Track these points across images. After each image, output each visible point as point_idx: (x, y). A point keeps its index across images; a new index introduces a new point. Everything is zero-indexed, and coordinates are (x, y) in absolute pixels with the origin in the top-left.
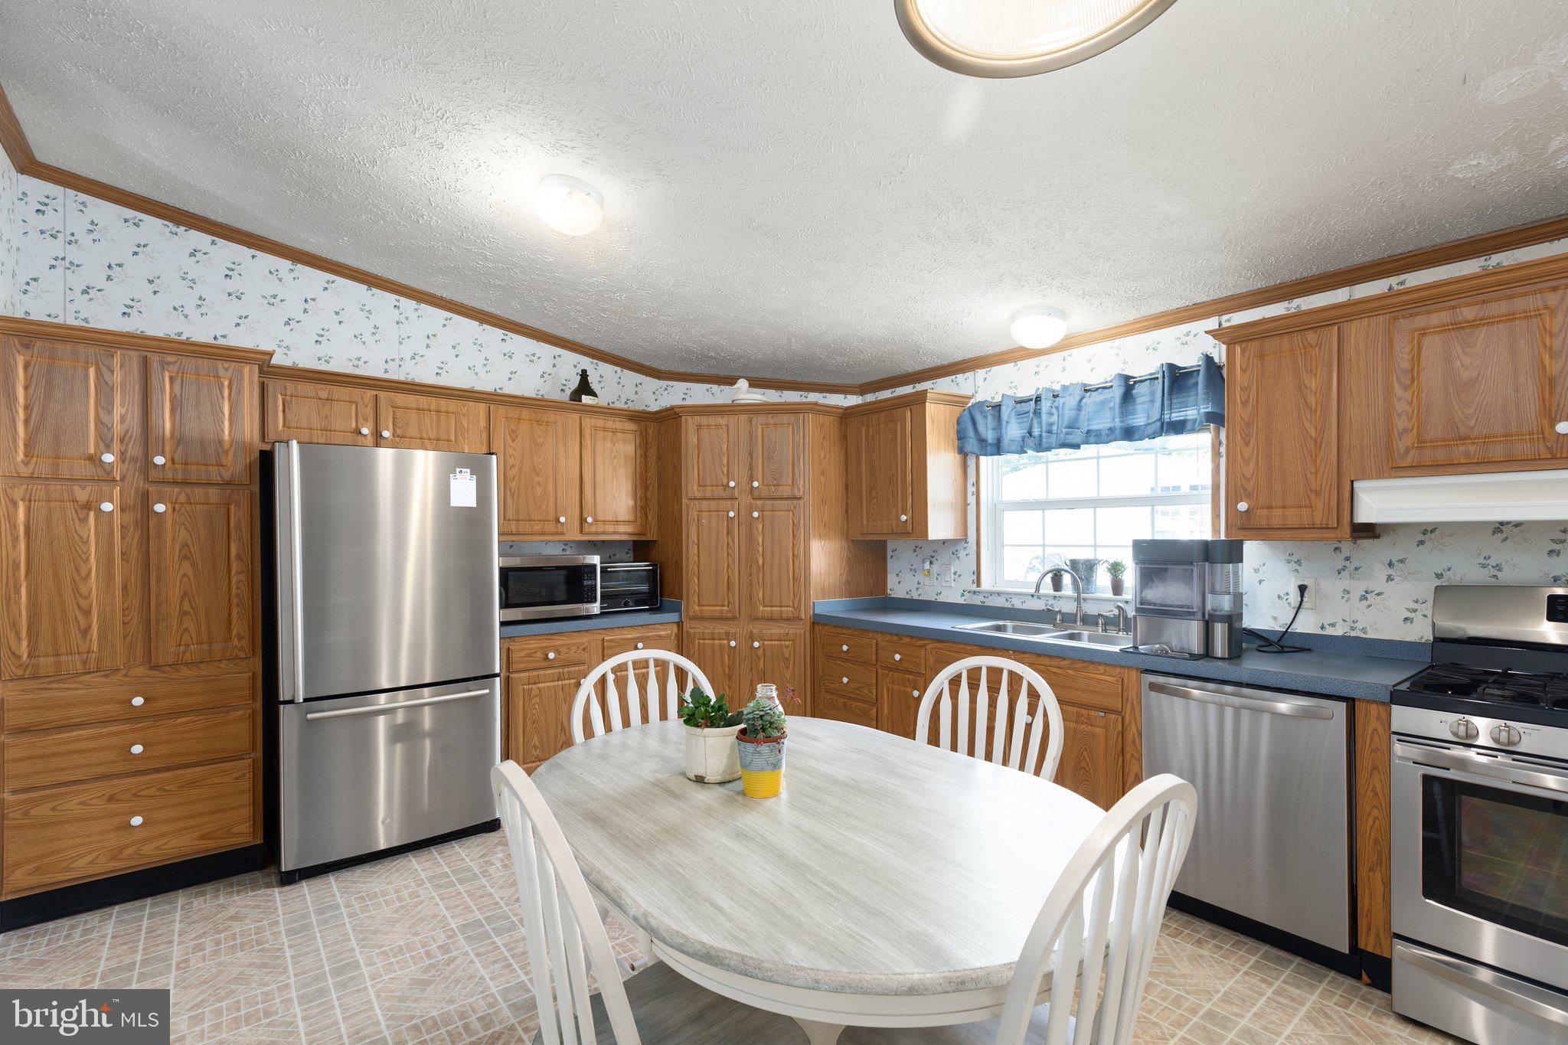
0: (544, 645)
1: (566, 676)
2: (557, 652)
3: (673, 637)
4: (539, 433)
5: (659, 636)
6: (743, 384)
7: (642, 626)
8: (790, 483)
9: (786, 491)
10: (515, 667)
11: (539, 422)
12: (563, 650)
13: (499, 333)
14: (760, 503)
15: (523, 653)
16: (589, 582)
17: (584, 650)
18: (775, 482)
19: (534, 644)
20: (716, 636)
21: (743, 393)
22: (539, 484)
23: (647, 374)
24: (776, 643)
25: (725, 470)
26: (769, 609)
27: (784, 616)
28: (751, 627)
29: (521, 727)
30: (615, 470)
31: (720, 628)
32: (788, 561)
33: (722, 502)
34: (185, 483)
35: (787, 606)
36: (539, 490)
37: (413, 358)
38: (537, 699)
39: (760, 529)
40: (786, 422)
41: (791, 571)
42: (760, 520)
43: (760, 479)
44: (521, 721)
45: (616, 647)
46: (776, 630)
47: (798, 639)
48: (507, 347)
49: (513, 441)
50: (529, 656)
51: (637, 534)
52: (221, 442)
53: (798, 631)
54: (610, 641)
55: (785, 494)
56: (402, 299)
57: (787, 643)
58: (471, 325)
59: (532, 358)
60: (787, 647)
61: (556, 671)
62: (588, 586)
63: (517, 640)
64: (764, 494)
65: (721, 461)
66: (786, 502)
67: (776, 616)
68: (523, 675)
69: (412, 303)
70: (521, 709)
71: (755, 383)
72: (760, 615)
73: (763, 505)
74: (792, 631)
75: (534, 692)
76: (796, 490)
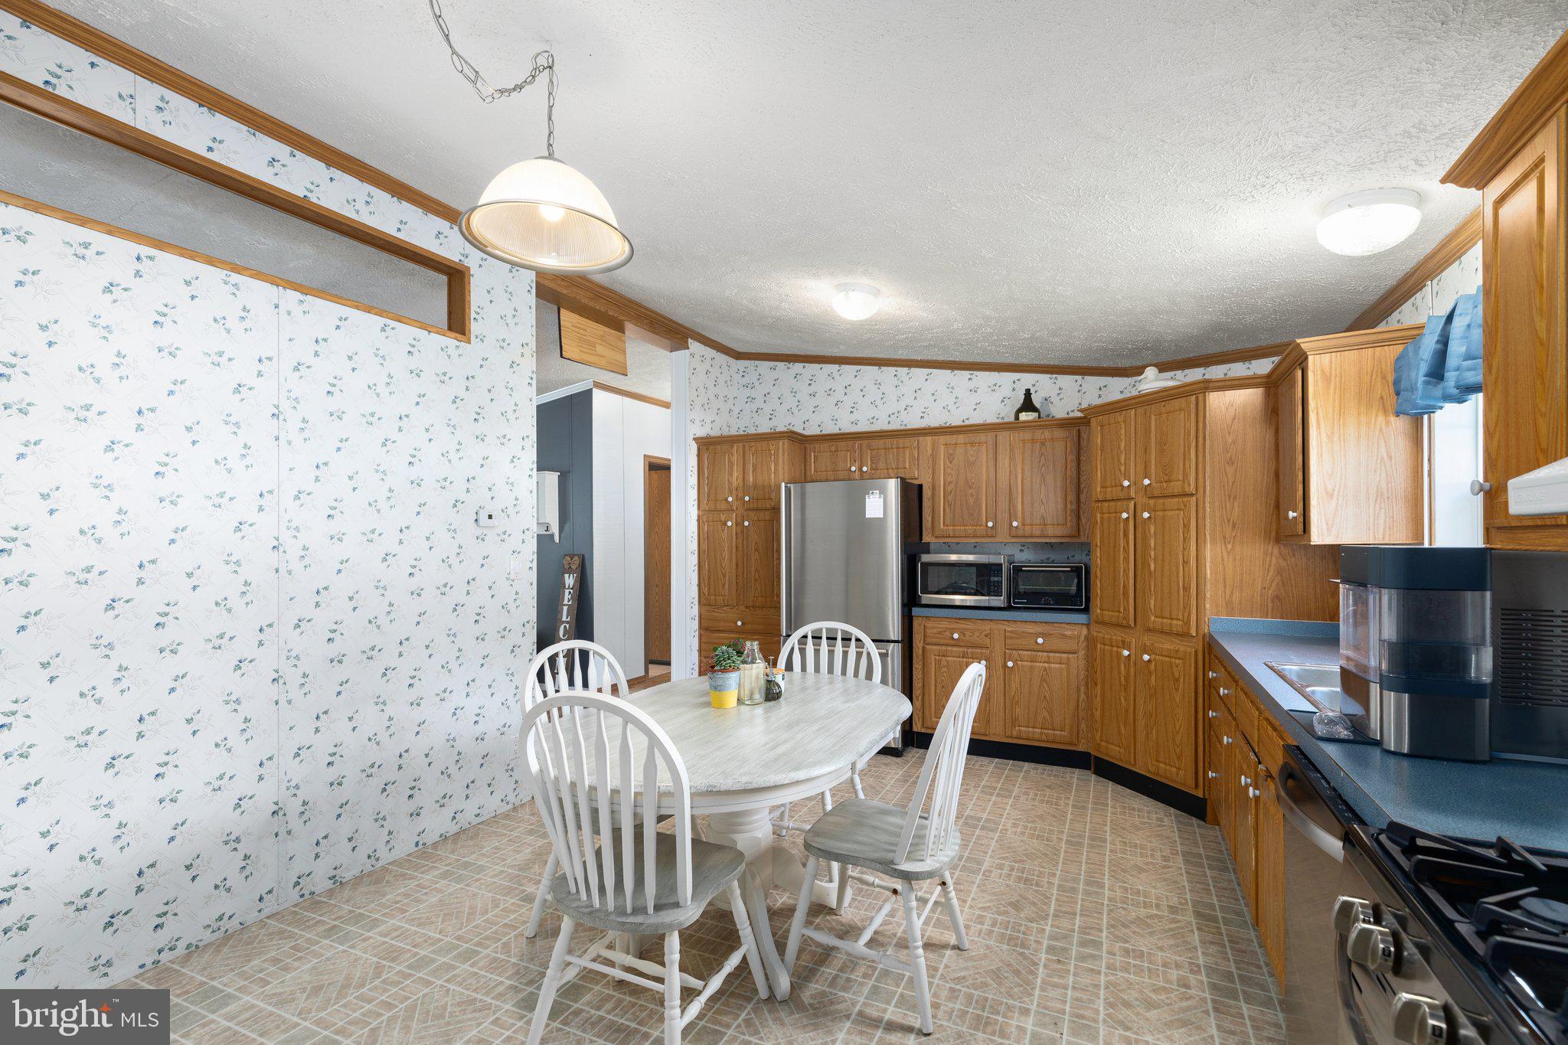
0: (952, 626)
1: (970, 656)
2: (962, 633)
3: (1082, 638)
4: (972, 453)
5: (1064, 635)
6: (1151, 372)
7: (1046, 623)
8: (1181, 478)
9: (1176, 487)
10: (929, 640)
11: (972, 444)
12: (968, 634)
13: (966, 374)
14: (1152, 502)
15: (935, 631)
16: (996, 579)
17: (986, 636)
18: (1166, 478)
19: (945, 624)
20: (1114, 644)
21: (1152, 381)
22: (972, 495)
23: (1113, 375)
24: (1167, 659)
25: (1123, 468)
26: (1160, 620)
27: (1175, 630)
28: (1146, 638)
29: (933, 688)
30: (1043, 477)
31: (1118, 635)
32: (1178, 567)
33: (1119, 503)
34: (757, 509)
35: (1177, 619)
36: (971, 501)
37: (906, 409)
38: (945, 669)
39: (1152, 531)
40: (1177, 408)
41: (1181, 579)
42: (1153, 521)
43: (1153, 478)
44: (933, 683)
45: (1016, 638)
46: (1168, 645)
47: (1188, 657)
48: (972, 385)
49: (951, 462)
50: (940, 633)
51: (1070, 536)
52: (770, 486)
53: (1189, 649)
54: (1010, 632)
55: (1176, 492)
56: (899, 369)
57: (1177, 661)
58: (945, 374)
59: (994, 387)
60: (1177, 666)
61: (961, 649)
62: (994, 582)
63: (932, 619)
64: (1156, 493)
65: (1119, 460)
66: (1176, 500)
67: (1166, 628)
68: (935, 647)
69: (906, 370)
70: (933, 674)
71: (1163, 367)
72: (1151, 626)
73: (1155, 505)
74: (1182, 649)
75: (944, 663)
76: (1186, 485)
